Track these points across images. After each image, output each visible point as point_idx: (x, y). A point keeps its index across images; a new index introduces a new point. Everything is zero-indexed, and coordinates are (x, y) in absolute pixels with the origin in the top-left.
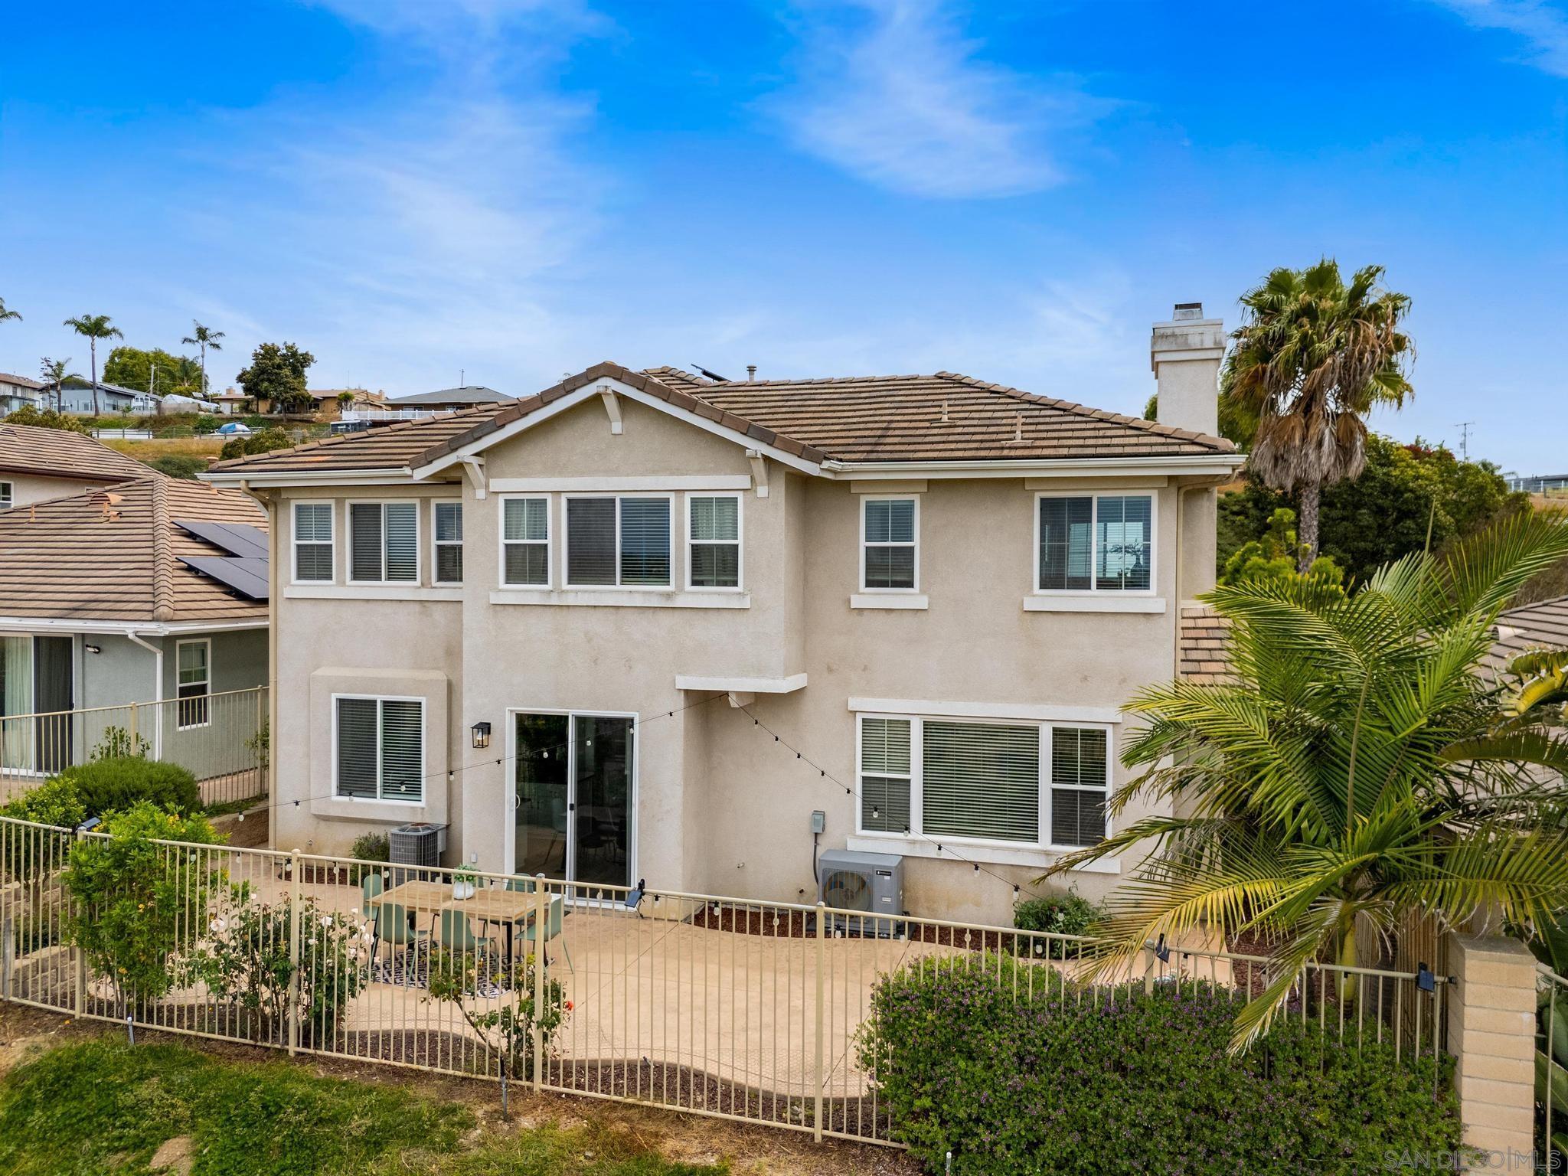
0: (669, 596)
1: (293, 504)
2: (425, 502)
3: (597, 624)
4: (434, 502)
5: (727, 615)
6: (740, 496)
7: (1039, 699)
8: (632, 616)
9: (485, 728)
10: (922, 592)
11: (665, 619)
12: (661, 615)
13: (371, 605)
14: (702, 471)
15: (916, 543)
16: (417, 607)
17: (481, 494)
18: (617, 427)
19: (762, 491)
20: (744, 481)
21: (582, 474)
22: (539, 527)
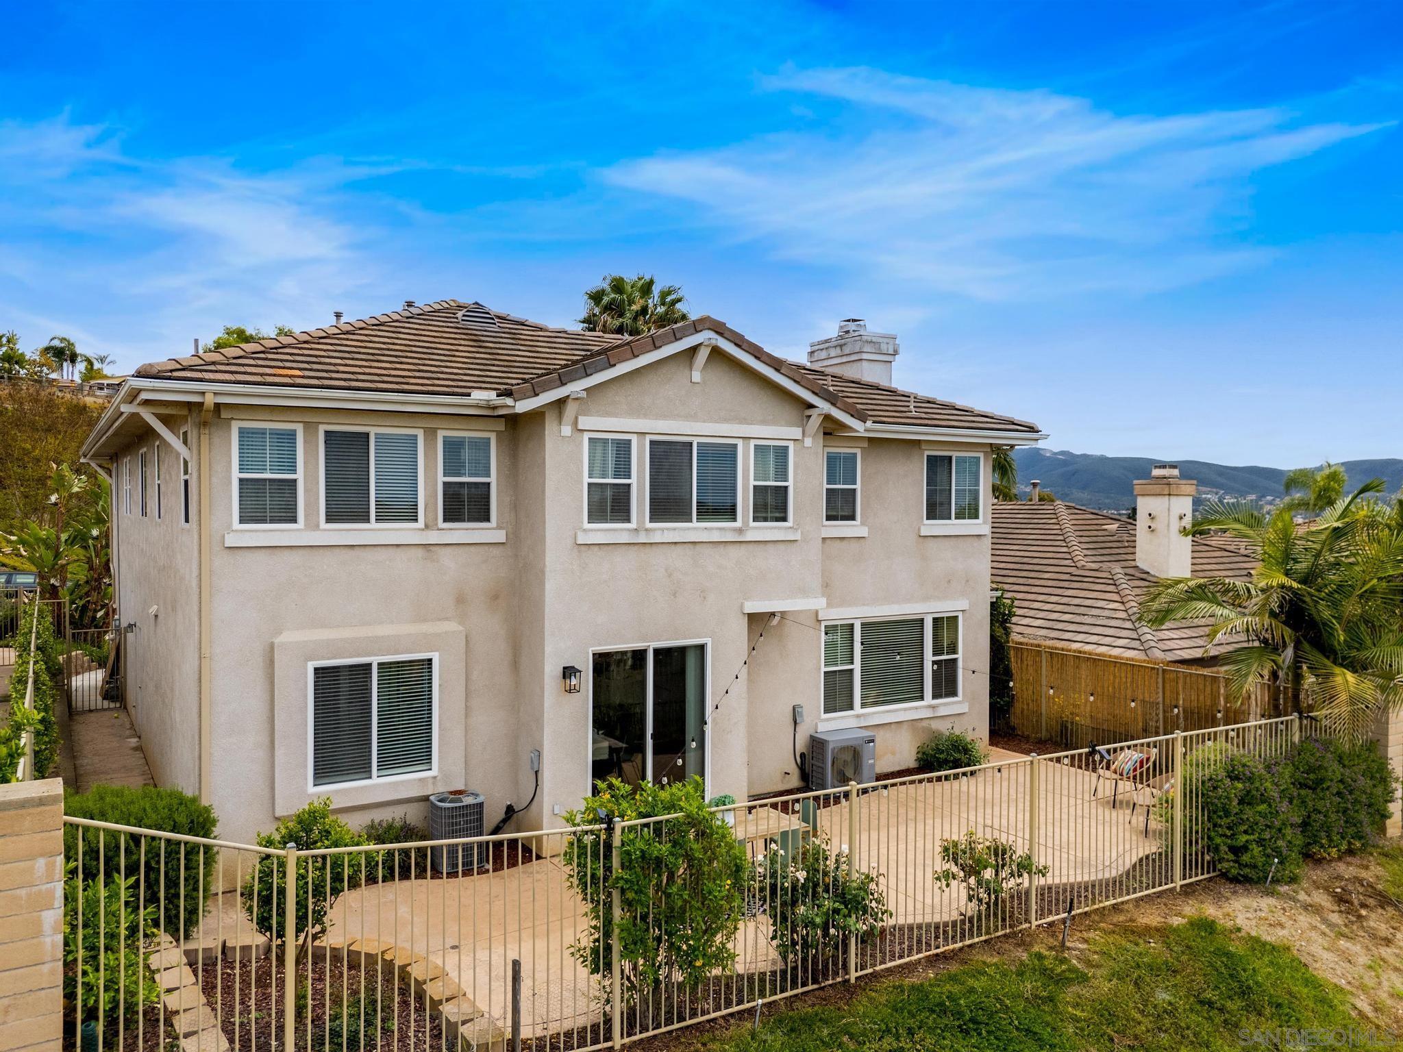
0: (740, 531)
1: (235, 427)
2: (431, 433)
3: (676, 558)
4: (441, 435)
5: (782, 547)
6: (791, 445)
7: (926, 598)
8: (707, 550)
9: (568, 672)
10: (863, 524)
11: (734, 552)
12: (731, 549)
13: (357, 552)
14: (764, 422)
15: (858, 486)
16: (420, 552)
17: (567, 430)
18: (697, 376)
19: (808, 442)
20: (796, 432)
21: (664, 417)
22: (623, 468)
